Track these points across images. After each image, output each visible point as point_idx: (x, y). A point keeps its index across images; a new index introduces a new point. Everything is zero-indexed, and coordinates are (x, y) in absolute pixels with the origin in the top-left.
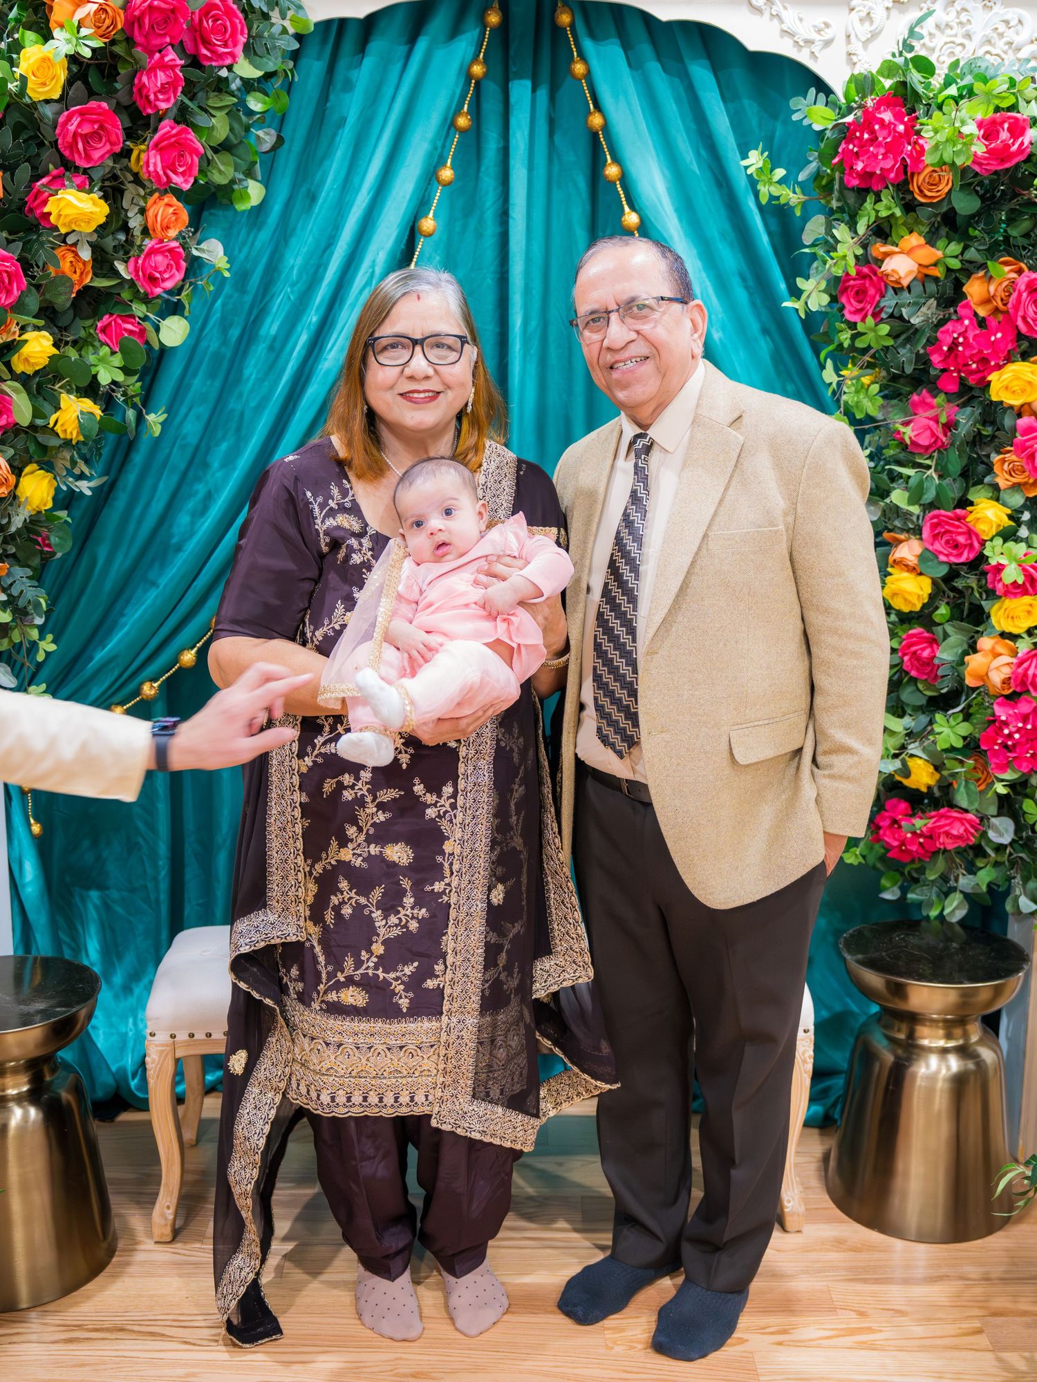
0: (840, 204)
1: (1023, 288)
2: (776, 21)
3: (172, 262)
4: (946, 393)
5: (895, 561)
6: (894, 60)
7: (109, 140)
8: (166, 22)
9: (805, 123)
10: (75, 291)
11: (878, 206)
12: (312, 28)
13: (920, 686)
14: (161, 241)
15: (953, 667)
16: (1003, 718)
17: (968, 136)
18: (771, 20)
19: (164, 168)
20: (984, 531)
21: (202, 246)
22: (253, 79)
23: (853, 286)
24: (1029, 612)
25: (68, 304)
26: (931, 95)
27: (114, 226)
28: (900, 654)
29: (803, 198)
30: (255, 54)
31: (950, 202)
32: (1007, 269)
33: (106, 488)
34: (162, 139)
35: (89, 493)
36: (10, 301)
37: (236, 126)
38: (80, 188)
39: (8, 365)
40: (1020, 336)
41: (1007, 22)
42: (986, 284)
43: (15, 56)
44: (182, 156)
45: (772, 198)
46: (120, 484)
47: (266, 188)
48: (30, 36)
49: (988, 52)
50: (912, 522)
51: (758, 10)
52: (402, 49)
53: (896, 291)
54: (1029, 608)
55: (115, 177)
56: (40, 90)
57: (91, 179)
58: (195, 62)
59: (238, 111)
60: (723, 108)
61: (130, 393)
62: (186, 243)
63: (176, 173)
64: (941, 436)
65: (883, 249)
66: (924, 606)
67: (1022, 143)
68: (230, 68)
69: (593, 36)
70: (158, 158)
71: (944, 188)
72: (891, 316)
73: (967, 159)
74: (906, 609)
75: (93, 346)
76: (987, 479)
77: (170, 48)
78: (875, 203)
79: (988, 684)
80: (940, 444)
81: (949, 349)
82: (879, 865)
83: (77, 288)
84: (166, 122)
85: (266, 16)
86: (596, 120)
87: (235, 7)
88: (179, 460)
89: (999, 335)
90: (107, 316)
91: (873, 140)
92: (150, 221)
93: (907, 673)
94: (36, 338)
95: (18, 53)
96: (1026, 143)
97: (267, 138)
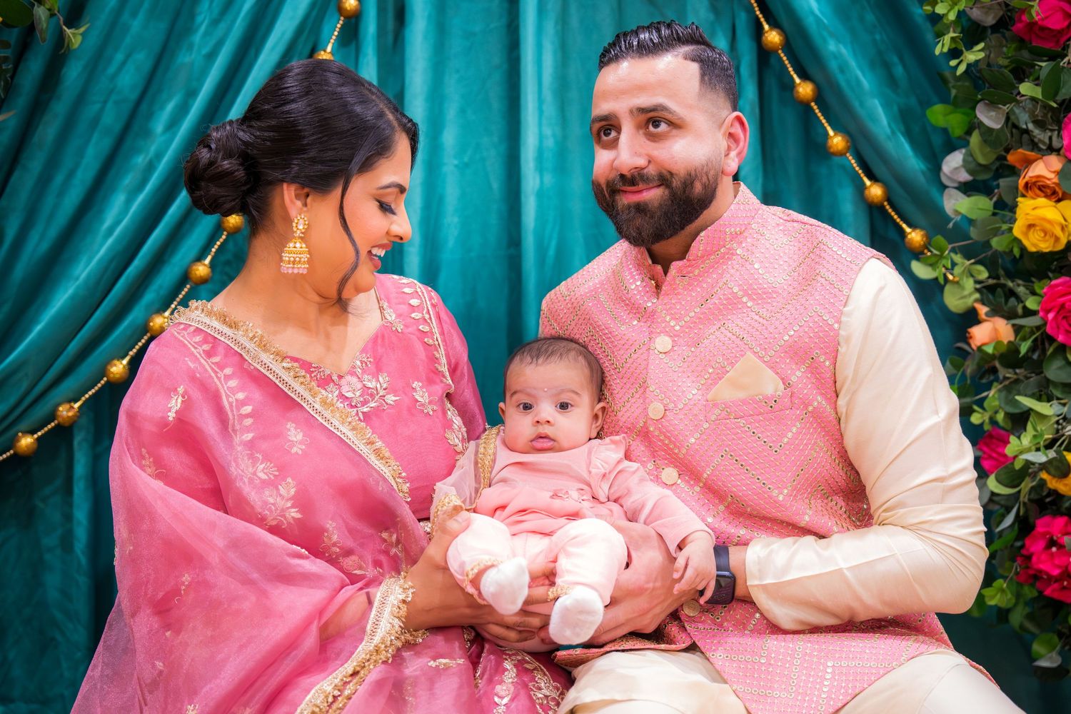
5: (1027, 186)
28: (1041, 314)
50: (1044, 143)
74: (1045, 246)
82: (1029, 625)
93: (1052, 340)
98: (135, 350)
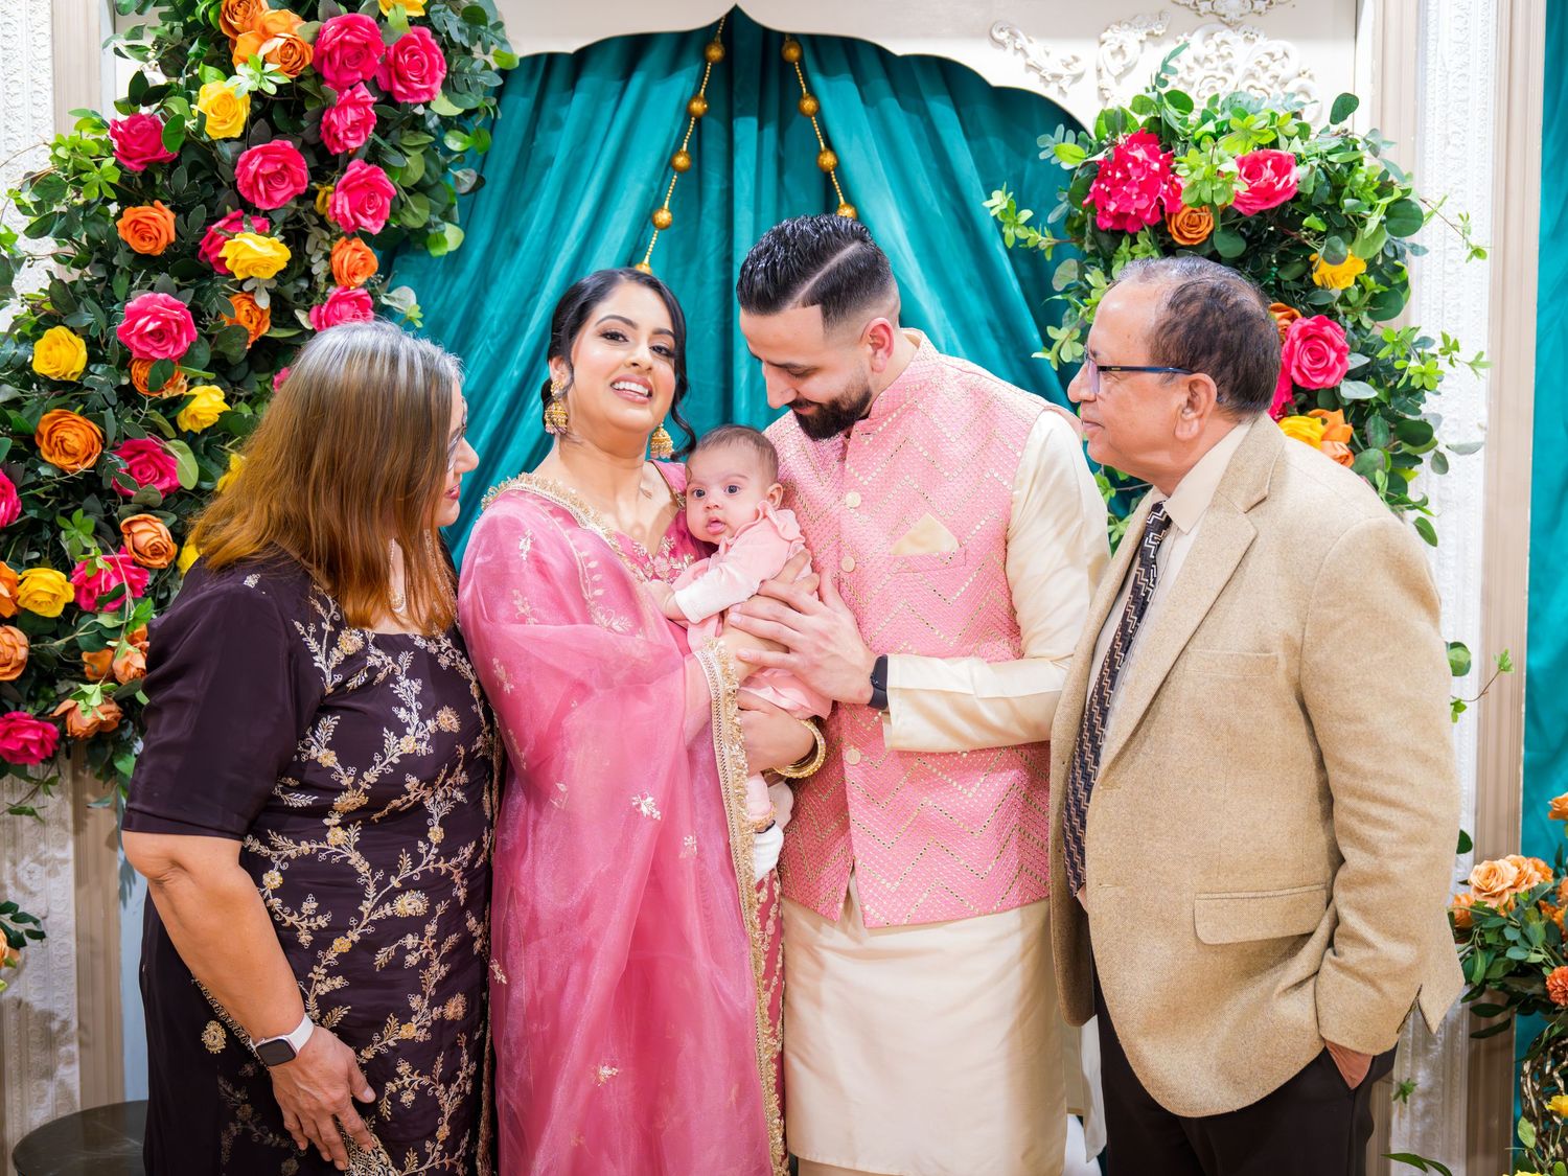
0: (1093, 248)
1: (1296, 335)
2: (1020, 55)
3: (359, 311)
6: (1148, 95)
7: (292, 181)
8: (358, 57)
9: (1053, 161)
10: (250, 342)
11: (1134, 250)
12: (517, 64)
14: (347, 288)
17: (1227, 174)
18: (1015, 54)
19: (351, 209)
21: (394, 294)
22: (453, 117)
25: (243, 356)
26: (1189, 131)
27: (296, 272)
29: (1053, 241)
30: (455, 90)
31: (1212, 245)
32: (1278, 315)
34: (351, 179)
36: (179, 352)
37: (433, 166)
38: (260, 231)
39: (174, 422)
40: (1296, 388)
41: (1271, 55)
43: (193, 92)
44: (373, 197)
45: (1018, 241)
47: (466, 231)
48: (211, 72)
49: (1252, 86)
51: (1001, 44)
52: (617, 85)
55: (298, 220)
56: (220, 128)
57: (272, 222)
58: (389, 99)
59: (435, 150)
60: (966, 146)
62: (375, 290)
63: (365, 215)
67: (1287, 182)
68: (427, 105)
69: (824, 71)
70: (346, 199)
71: (1205, 229)
73: (1229, 198)
77: (362, 84)
78: (1131, 246)
83: (252, 339)
84: (352, 163)
85: (467, 52)
86: (828, 160)
87: (433, 41)
91: (1126, 179)
92: (335, 267)
94: (206, 393)
95: (197, 90)
96: (1292, 181)
97: (466, 179)
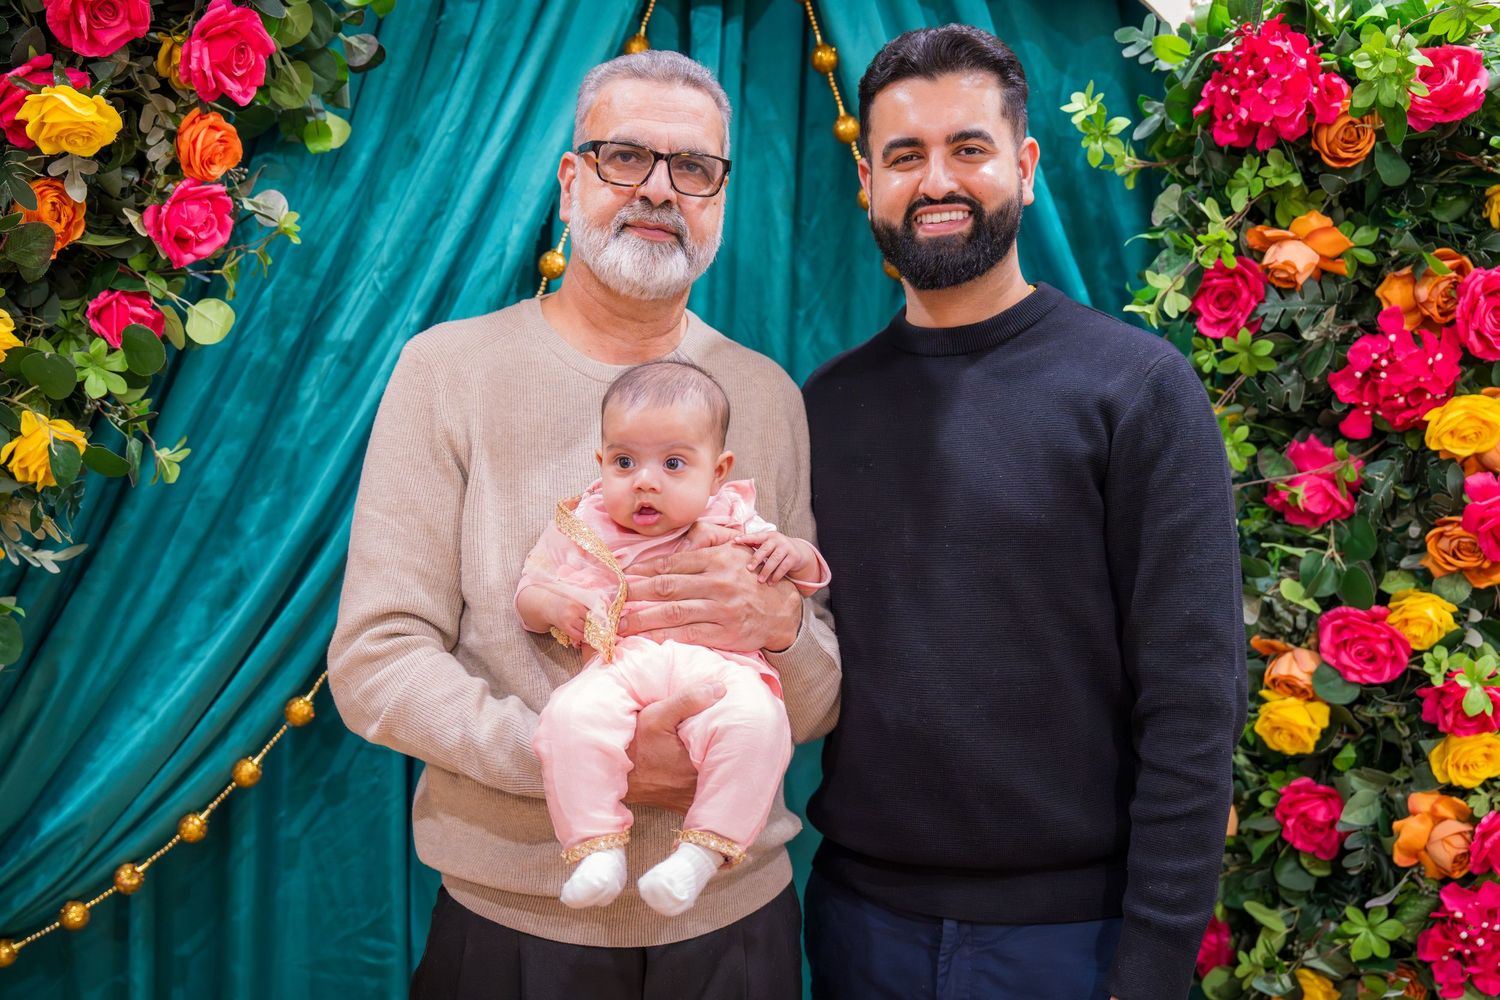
0: (1202, 171)
1: (1479, 289)
3: (213, 216)
4: (1351, 441)
5: (1274, 681)
7: (128, 17)
9: (1144, 59)
10: (56, 250)
11: (1264, 172)
13: (1304, 862)
14: (198, 184)
15: (1365, 836)
16: (1459, 915)
19: (213, 66)
20: (1415, 637)
21: (258, 199)
23: (1215, 287)
24: (1486, 756)
25: (43, 271)
27: (125, 155)
28: (1278, 814)
29: (1140, 164)
31: (1370, 167)
32: (1447, 264)
33: (77, 564)
34: (212, 24)
35: (54, 569)
37: (321, 23)
38: (78, 87)
40: (1468, 359)
42: (1410, 287)
44: (242, 51)
45: (1108, 159)
46: (102, 557)
47: (352, 126)
50: (1288, 624)
53: (1283, 293)
54: (1485, 750)
55: (130, 83)
57: (94, 79)
61: (133, 414)
62: (234, 191)
63: (231, 75)
64: (1343, 500)
65: (1270, 233)
66: (1318, 745)
67: (1478, 88)
70: (206, 51)
71: (1366, 145)
72: (1276, 329)
74: (1290, 750)
75: (78, 340)
76: (1405, 563)
78: (1260, 167)
79: (1427, 861)
80: (1339, 512)
81: (1366, 375)
83: (59, 246)
84: (215, 2)
86: (826, 57)
88: (194, 521)
89: (1439, 357)
90: (105, 294)
91: (1263, 78)
92: (184, 148)
93: (1284, 842)
96: (1482, 90)
97: (363, 47)
98: (216, 803)
